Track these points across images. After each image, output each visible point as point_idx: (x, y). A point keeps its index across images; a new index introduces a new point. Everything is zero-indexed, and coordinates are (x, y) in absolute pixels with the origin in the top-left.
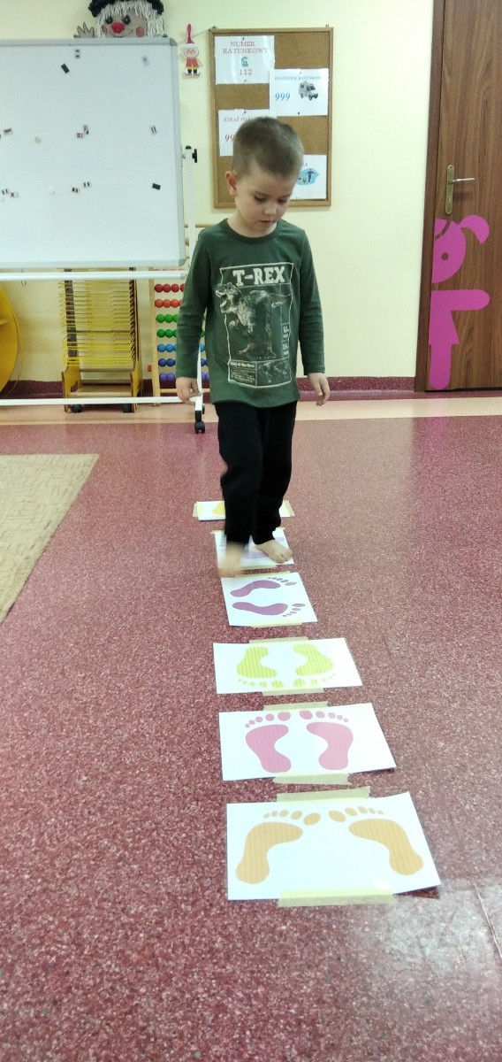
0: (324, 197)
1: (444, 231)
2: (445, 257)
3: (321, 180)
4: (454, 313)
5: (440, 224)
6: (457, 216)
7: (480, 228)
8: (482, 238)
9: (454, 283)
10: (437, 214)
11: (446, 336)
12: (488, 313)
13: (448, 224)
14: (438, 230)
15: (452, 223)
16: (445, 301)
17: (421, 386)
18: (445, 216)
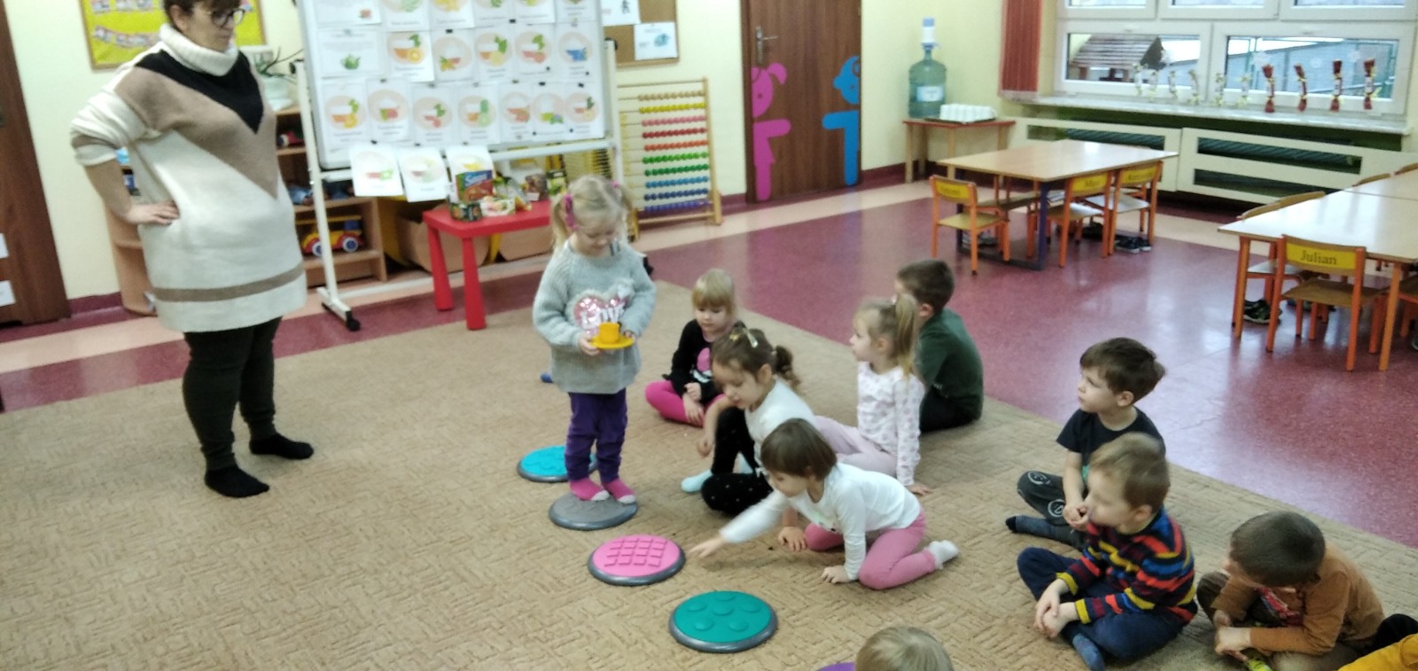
0: (675, 55)
1: (758, 77)
2: (760, 96)
3: (671, 42)
4: (770, 139)
5: (755, 70)
6: (764, 65)
7: (779, 70)
8: (782, 79)
9: (767, 116)
10: (753, 63)
11: (765, 158)
12: (790, 136)
13: (760, 73)
14: (754, 77)
15: (763, 71)
16: (763, 130)
17: (751, 200)
18: (758, 65)
